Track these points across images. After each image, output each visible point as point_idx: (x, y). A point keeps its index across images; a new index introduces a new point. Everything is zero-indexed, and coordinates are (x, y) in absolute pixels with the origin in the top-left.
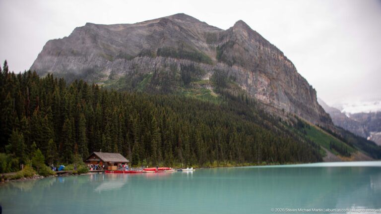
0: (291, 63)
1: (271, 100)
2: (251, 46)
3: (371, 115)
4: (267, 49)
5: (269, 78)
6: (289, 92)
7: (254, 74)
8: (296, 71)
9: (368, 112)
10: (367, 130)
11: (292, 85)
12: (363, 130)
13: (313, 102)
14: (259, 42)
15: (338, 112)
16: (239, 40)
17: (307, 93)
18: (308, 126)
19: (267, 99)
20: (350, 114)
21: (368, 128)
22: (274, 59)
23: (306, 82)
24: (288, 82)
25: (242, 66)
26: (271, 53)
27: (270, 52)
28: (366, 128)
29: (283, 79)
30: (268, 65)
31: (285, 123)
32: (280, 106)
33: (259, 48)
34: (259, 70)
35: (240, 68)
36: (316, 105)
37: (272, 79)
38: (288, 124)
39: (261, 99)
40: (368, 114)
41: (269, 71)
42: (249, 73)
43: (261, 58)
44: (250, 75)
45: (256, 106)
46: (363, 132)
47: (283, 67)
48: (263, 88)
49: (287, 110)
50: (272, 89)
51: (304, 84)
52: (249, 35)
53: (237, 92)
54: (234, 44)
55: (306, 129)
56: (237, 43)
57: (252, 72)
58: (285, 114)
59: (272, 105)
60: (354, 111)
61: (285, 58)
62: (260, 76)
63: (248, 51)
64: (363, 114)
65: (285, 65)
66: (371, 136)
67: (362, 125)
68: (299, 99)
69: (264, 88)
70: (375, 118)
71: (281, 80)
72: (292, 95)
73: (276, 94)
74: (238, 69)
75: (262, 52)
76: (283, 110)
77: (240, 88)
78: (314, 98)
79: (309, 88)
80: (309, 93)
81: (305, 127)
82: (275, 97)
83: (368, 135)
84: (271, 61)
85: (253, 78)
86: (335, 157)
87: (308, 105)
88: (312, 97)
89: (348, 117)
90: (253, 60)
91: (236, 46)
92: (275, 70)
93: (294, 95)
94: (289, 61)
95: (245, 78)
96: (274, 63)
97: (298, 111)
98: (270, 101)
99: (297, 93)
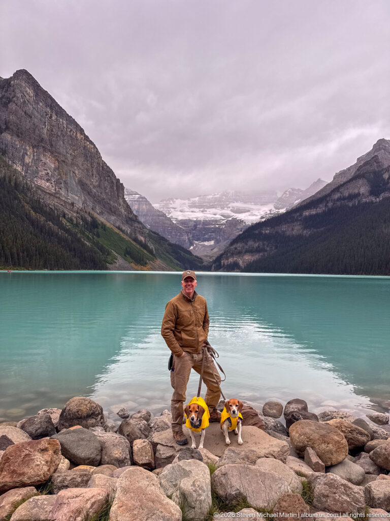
0: (94, 145)
1: (57, 190)
2: (37, 112)
3: (197, 222)
4: (61, 120)
5: (57, 160)
6: (88, 182)
7: (35, 150)
8: (100, 157)
9: (195, 219)
10: (191, 239)
11: (93, 175)
12: (187, 237)
13: (119, 199)
14: (51, 109)
15: (163, 216)
16: (18, 97)
17: (112, 187)
18: (104, 227)
19: (51, 186)
20: (176, 219)
21: (193, 237)
22: (71, 137)
23: (113, 173)
24: (87, 170)
25: (18, 136)
26: (67, 127)
27: (65, 126)
28: (191, 236)
29: (80, 165)
30: (62, 143)
31: (71, 220)
32: (69, 198)
33: (51, 117)
34: (43, 147)
35: (15, 138)
36: (122, 203)
37: (61, 162)
38: (75, 222)
39: (43, 186)
40: (195, 221)
41: (62, 151)
42: (28, 148)
43: (52, 131)
44: (30, 151)
45: (29, 194)
46: (187, 241)
47: (82, 148)
48: (46, 171)
49: (80, 205)
50: (60, 174)
51: (109, 176)
52: (37, 95)
53: (4, 171)
54: (9, 103)
55: (100, 230)
56: (14, 102)
57: (33, 147)
58: (75, 209)
59: (58, 196)
60: (181, 217)
61: (87, 138)
62: (44, 155)
63: (31, 117)
64: (190, 220)
65: (85, 147)
66: (195, 245)
67: (186, 232)
68: (101, 193)
69: (49, 171)
70: (201, 226)
71: (78, 166)
72: (91, 187)
73: (65, 181)
74: (12, 138)
75: (54, 123)
76: (73, 204)
77: (9, 166)
78: (121, 195)
79: (115, 181)
80: (115, 188)
81: (100, 227)
82: (62, 185)
83: (192, 244)
84: (66, 138)
85: (34, 156)
86: (127, 265)
87: (112, 202)
88: (118, 194)
89: (173, 223)
90: (37, 131)
91: (12, 106)
92: (71, 152)
93: (94, 187)
94: (91, 143)
95: (21, 154)
96: (70, 142)
97: (97, 207)
98: (55, 190)
99: (99, 186)
